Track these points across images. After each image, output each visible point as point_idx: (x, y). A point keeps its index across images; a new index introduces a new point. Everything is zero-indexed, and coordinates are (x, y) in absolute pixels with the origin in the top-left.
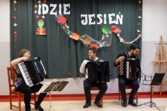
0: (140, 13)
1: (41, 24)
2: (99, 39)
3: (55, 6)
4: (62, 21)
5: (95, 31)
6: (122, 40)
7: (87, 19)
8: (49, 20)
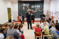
0: (43, 5)
1: (24, 8)
2: (35, 10)
3: (26, 4)
4: (28, 7)
5: (34, 9)
6: (39, 11)
7: (33, 7)
8: (25, 7)
